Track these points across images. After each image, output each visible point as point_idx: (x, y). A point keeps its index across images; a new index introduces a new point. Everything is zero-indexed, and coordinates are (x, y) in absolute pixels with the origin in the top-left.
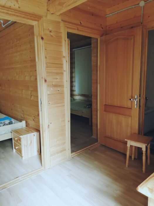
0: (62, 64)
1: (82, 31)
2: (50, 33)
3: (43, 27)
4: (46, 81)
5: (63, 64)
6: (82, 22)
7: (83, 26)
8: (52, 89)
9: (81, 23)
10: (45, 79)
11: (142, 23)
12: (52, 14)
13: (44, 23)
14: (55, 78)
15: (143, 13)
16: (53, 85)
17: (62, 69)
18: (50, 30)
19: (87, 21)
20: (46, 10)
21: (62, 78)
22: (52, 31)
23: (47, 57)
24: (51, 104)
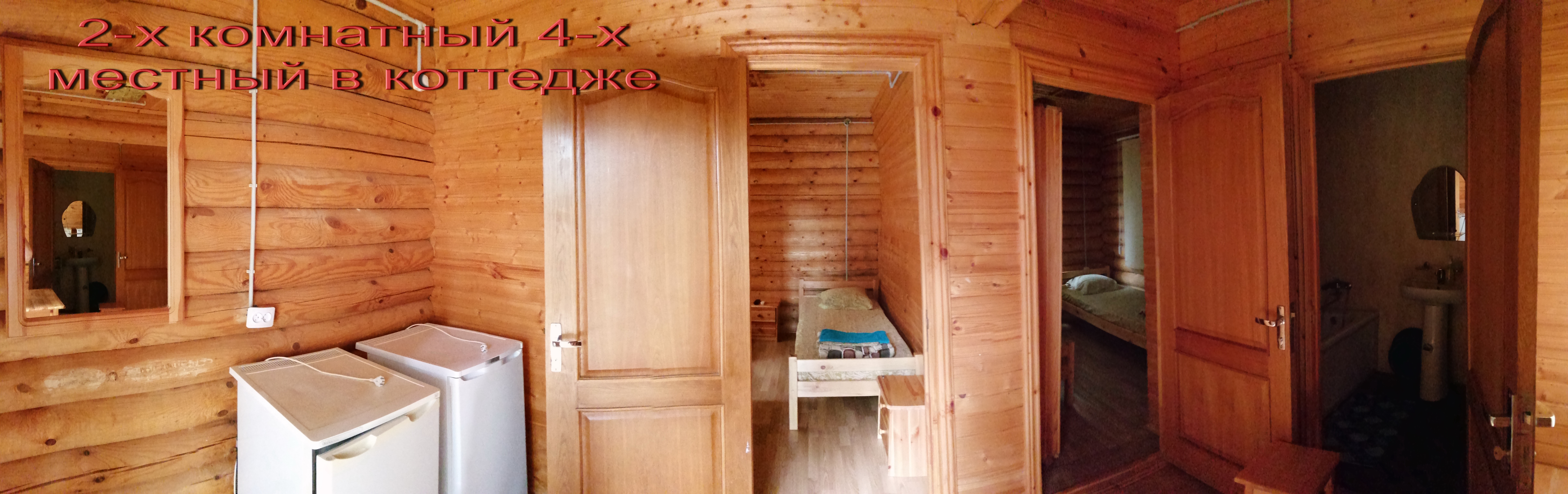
0: (1013, 194)
1: (1087, 80)
2: (968, 90)
3: (941, 72)
4: (944, 253)
5: (1017, 193)
6: (1085, 50)
7: (1089, 63)
8: (968, 280)
9: (1083, 53)
10: (944, 247)
11: (1291, 57)
12: (975, 26)
13: (945, 60)
14: (983, 244)
15: (1292, 23)
16: (973, 265)
17: (1012, 210)
18: (967, 81)
19: (1103, 46)
20: (955, 14)
21: (1013, 243)
22: (975, 85)
23: (953, 173)
24: (963, 331)
